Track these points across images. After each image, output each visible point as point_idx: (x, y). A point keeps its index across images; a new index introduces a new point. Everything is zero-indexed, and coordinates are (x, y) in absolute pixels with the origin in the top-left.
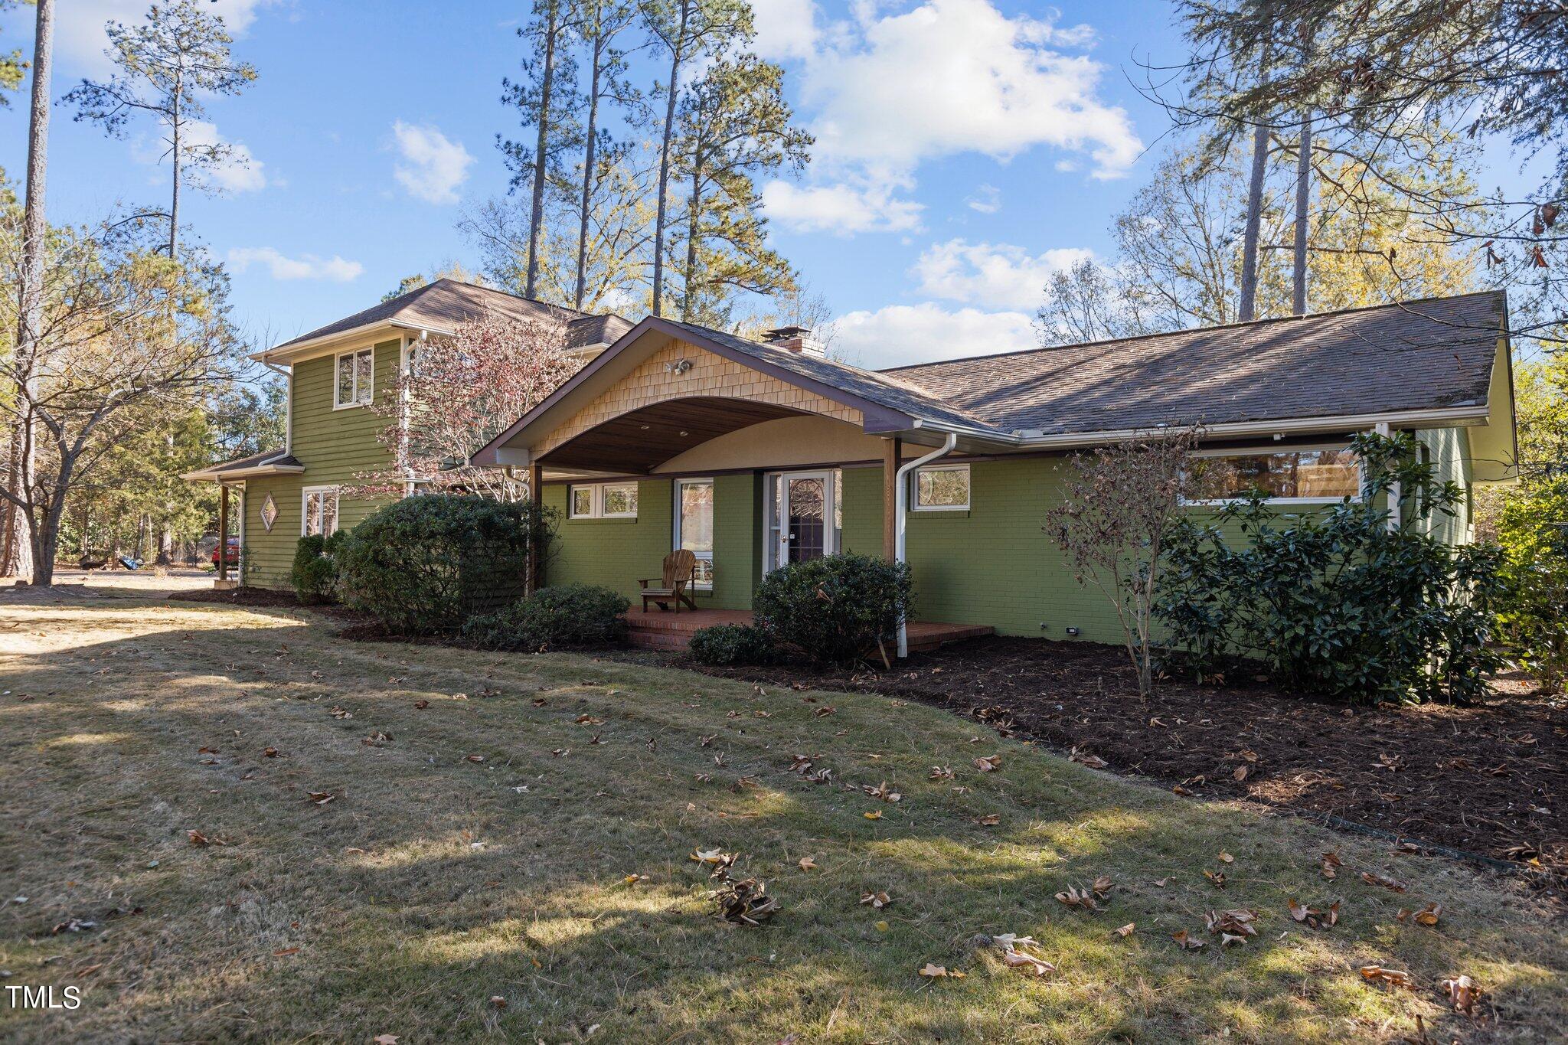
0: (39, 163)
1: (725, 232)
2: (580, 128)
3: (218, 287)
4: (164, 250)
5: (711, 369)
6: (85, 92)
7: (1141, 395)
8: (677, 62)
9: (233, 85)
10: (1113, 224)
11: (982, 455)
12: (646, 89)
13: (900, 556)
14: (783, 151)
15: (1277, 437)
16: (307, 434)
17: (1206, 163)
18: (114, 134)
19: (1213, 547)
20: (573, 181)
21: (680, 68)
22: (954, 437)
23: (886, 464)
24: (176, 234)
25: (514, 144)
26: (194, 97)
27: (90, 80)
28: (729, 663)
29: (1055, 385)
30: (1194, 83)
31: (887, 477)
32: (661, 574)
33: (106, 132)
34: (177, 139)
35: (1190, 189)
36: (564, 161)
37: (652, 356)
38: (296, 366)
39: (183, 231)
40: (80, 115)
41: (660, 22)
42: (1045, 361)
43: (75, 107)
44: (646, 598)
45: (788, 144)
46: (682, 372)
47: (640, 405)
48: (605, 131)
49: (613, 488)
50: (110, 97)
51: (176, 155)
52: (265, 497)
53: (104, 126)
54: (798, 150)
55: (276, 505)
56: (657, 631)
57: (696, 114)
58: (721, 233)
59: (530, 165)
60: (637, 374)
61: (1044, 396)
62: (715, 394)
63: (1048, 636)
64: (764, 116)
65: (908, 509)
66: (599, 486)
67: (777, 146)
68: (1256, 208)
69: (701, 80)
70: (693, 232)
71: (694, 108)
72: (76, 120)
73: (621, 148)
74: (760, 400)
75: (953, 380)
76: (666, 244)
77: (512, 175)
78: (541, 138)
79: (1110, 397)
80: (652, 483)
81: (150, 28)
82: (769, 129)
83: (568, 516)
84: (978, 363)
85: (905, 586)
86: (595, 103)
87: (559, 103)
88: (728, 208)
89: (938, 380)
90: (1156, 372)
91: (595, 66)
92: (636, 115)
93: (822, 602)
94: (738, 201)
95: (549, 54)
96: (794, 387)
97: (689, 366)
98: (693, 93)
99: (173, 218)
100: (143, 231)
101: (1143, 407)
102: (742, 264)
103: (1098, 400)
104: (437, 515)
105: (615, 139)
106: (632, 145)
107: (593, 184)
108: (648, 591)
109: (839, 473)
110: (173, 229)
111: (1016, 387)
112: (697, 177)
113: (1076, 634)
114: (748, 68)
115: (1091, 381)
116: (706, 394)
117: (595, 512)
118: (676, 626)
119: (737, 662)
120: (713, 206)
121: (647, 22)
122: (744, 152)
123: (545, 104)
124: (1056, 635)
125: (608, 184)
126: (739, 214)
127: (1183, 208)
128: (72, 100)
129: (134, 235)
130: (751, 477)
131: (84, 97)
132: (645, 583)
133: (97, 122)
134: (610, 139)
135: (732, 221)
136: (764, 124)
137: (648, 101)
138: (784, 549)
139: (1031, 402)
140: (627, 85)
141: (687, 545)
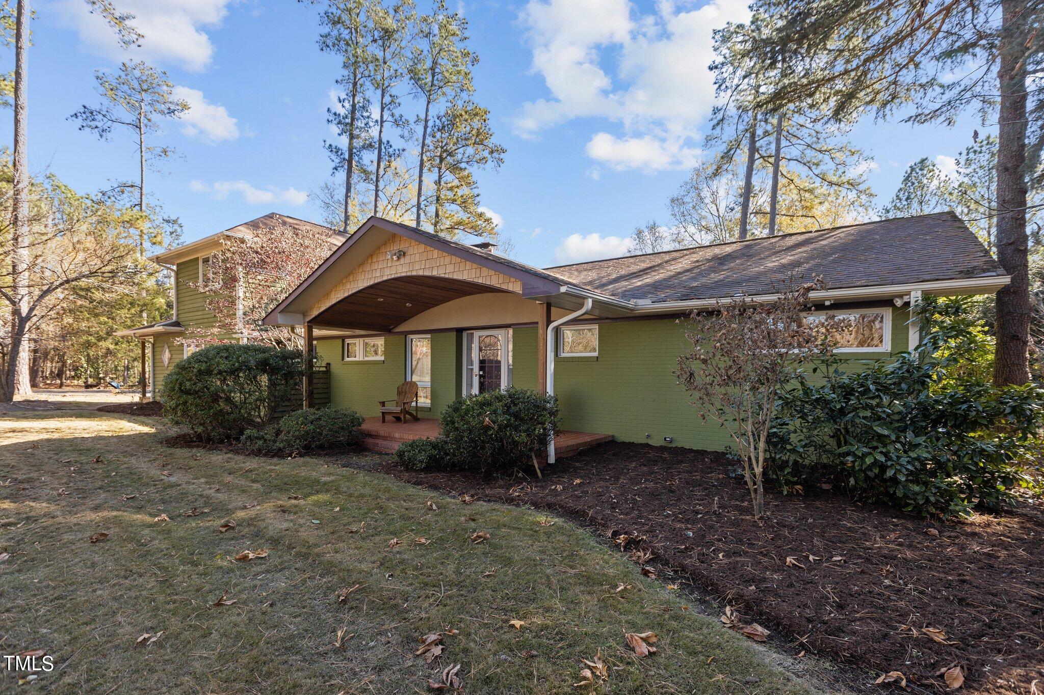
0: (21, 139)
1: (456, 201)
2: (372, 138)
3: (176, 231)
4: (137, 207)
5: (417, 256)
6: (84, 113)
7: (715, 277)
8: (429, 102)
9: (176, 112)
10: (668, 202)
11: (607, 318)
12: (412, 119)
13: (550, 390)
14: (489, 156)
15: (827, 303)
16: (185, 307)
17: (719, 168)
18: (104, 138)
19: (799, 386)
20: (369, 169)
21: (430, 106)
22: (590, 301)
23: (540, 325)
24: (143, 197)
25: (334, 146)
26: (153, 119)
27: (87, 106)
28: (422, 470)
29: (654, 273)
30: (715, 122)
31: (541, 331)
32: (395, 397)
33: (99, 137)
34: (141, 142)
35: (710, 182)
36: (364, 158)
37: (379, 248)
38: (178, 265)
39: (148, 196)
40: (83, 126)
41: (419, 79)
42: (644, 261)
43: (79, 122)
44: (383, 413)
45: (492, 152)
46: (399, 258)
47: (372, 283)
48: (388, 142)
49: (371, 341)
50: (100, 117)
51: (141, 152)
52: (163, 347)
53: (98, 133)
54: (497, 156)
55: (170, 351)
56: (385, 438)
57: (439, 133)
58: (454, 201)
59: (344, 159)
60: (370, 261)
61: (648, 280)
62: (421, 273)
63: (651, 442)
64: (477, 136)
65: (556, 354)
66: (361, 340)
67: (486, 154)
68: (748, 192)
69: (442, 114)
70: (438, 200)
71: (438, 130)
72: (80, 129)
73: (397, 152)
74: (451, 277)
75: (585, 273)
76: (422, 206)
77: (333, 165)
78: (350, 144)
79: (694, 279)
80: (392, 338)
81: (123, 76)
82: (481, 143)
83: (343, 359)
84: (600, 264)
85: (553, 413)
86: (382, 126)
87: (360, 123)
88: (457, 187)
89: (576, 273)
90: (721, 264)
91: (382, 103)
92: (406, 134)
93: (488, 428)
94: (463, 183)
95: (354, 96)
96: (475, 266)
97: (402, 254)
98: (438, 122)
99: (141, 189)
100: (125, 196)
101: (720, 284)
102: (465, 218)
103: (686, 281)
104: (226, 358)
105: (394, 147)
106: (404, 150)
107: (381, 172)
108: (385, 409)
109: (511, 331)
110: (141, 195)
111: (627, 276)
112: (440, 168)
113: (671, 442)
114: (469, 108)
115: (677, 271)
116: (414, 273)
117: (360, 357)
118: (397, 435)
119: (428, 469)
120: (449, 185)
121: (411, 78)
122: (466, 155)
123: (352, 124)
124: (657, 442)
125: (390, 172)
126: (464, 191)
127: (706, 193)
128: (77, 117)
129: (119, 198)
130: (454, 334)
131: (84, 116)
132: (383, 404)
133: (93, 131)
134: (391, 146)
135: (459, 194)
136: (478, 140)
137: (412, 126)
138: (476, 381)
139: (639, 284)
140: (401, 116)
141: (415, 378)
